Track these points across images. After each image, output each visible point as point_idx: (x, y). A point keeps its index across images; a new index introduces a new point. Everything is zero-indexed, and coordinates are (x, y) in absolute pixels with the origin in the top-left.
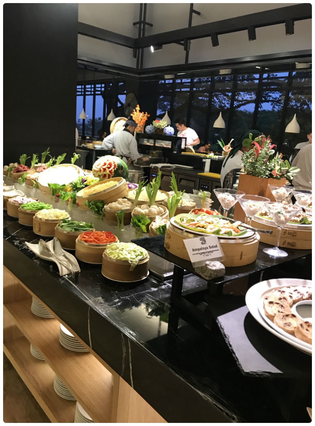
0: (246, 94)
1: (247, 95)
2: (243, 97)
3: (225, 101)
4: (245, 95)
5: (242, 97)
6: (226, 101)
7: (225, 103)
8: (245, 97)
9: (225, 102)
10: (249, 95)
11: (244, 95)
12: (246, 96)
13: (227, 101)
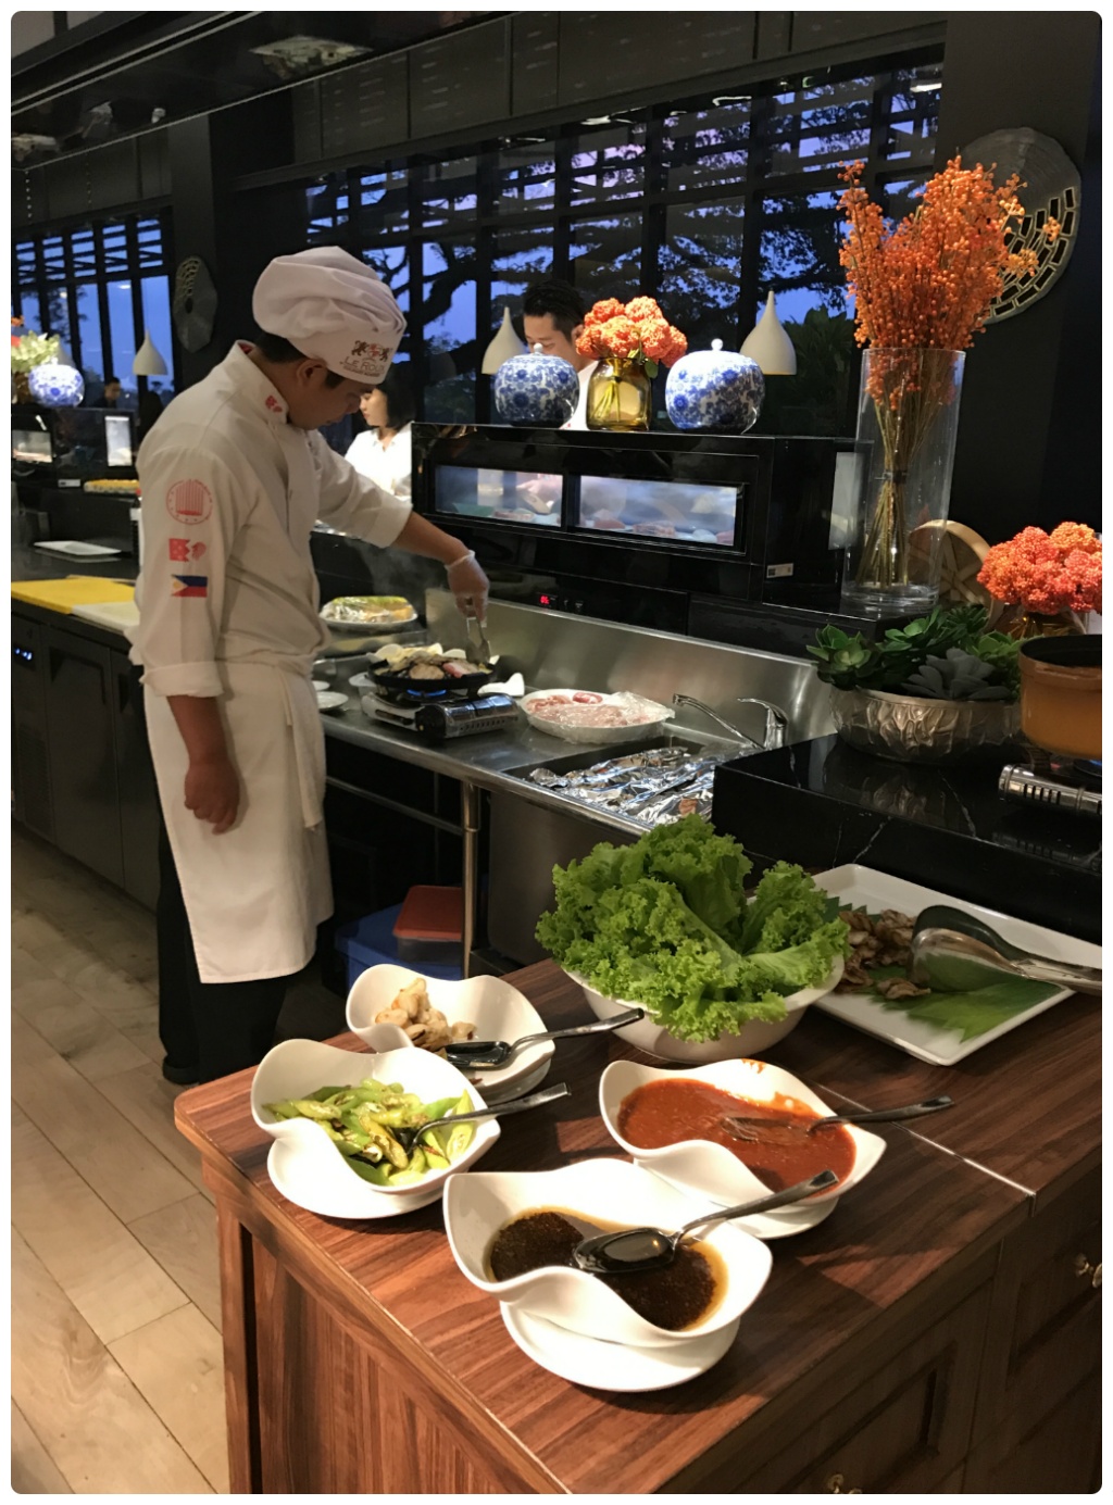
0: (789, 260)
1: (792, 262)
2: (778, 269)
3: (716, 288)
4: (785, 262)
5: (775, 271)
6: (719, 290)
7: (716, 297)
8: (784, 269)
9: (718, 292)
10: (797, 262)
11: (780, 263)
12: (788, 265)
13: (723, 289)
